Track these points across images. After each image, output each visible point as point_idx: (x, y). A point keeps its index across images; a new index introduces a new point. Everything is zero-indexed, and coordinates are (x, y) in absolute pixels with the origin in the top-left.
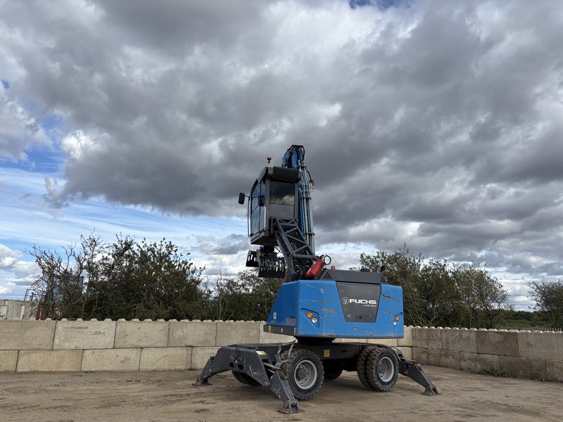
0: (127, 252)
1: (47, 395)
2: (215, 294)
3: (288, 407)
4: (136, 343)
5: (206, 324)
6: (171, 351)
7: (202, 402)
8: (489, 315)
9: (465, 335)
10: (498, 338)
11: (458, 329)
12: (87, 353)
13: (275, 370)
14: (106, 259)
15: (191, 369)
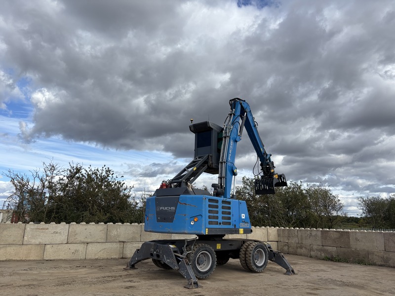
0: (77, 175)
1: (18, 277)
2: (140, 205)
3: (191, 284)
4: (83, 240)
5: (133, 226)
6: (108, 245)
7: (130, 281)
8: (330, 219)
9: (314, 233)
10: (336, 235)
11: (309, 229)
12: (48, 247)
13: (182, 258)
14: (62, 179)
15: (122, 258)
